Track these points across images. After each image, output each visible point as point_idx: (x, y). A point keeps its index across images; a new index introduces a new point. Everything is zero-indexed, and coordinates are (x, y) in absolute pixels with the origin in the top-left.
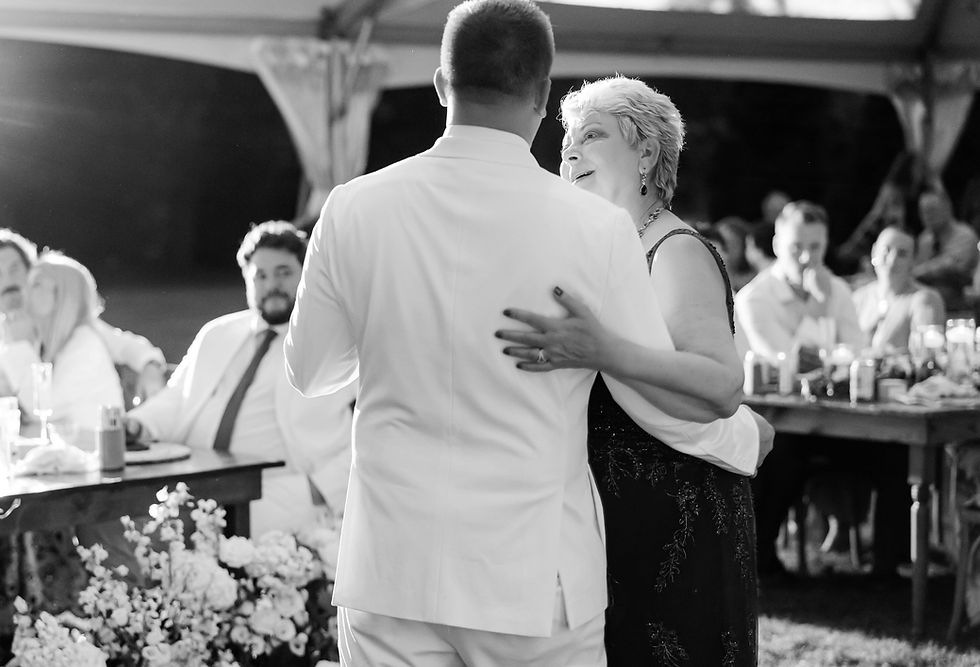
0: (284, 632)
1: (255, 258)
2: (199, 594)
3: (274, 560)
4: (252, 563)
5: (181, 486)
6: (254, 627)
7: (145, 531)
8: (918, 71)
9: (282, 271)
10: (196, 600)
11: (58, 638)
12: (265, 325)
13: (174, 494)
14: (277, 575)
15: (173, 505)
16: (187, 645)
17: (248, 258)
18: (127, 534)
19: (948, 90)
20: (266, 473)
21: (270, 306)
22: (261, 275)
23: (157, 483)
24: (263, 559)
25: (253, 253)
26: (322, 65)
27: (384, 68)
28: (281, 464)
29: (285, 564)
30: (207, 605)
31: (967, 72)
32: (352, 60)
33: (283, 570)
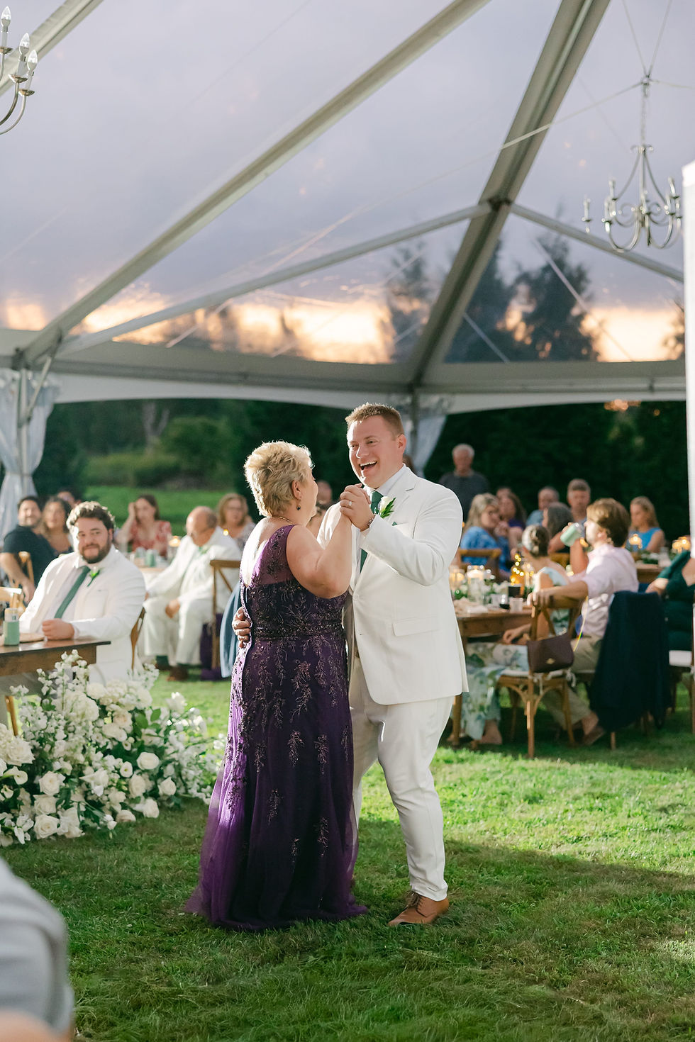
0: (121, 737)
1: (77, 524)
2: (80, 713)
3: (117, 695)
4: (104, 697)
5: (75, 651)
6: (105, 733)
7: (50, 677)
8: (408, 400)
9: (95, 531)
10: (78, 716)
11: (7, 736)
12: (84, 563)
13: (71, 656)
14: (117, 704)
15: (69, 662)
16: (76, 741)
17: (72, 524)
18: (40, 679)
19: (428, 412)
20: (99, 648)
21: (88, 553)
22: (82, 534)
23: (62, 650)
24: (110, 695)
25: (76, 521)
26: (14, 387)
27: (56, 390)
28: (109, 643)
29: (124, 697)
30: (84, 719)
31: (441, 401)
32: (35, 384)
33: (122, 700)
